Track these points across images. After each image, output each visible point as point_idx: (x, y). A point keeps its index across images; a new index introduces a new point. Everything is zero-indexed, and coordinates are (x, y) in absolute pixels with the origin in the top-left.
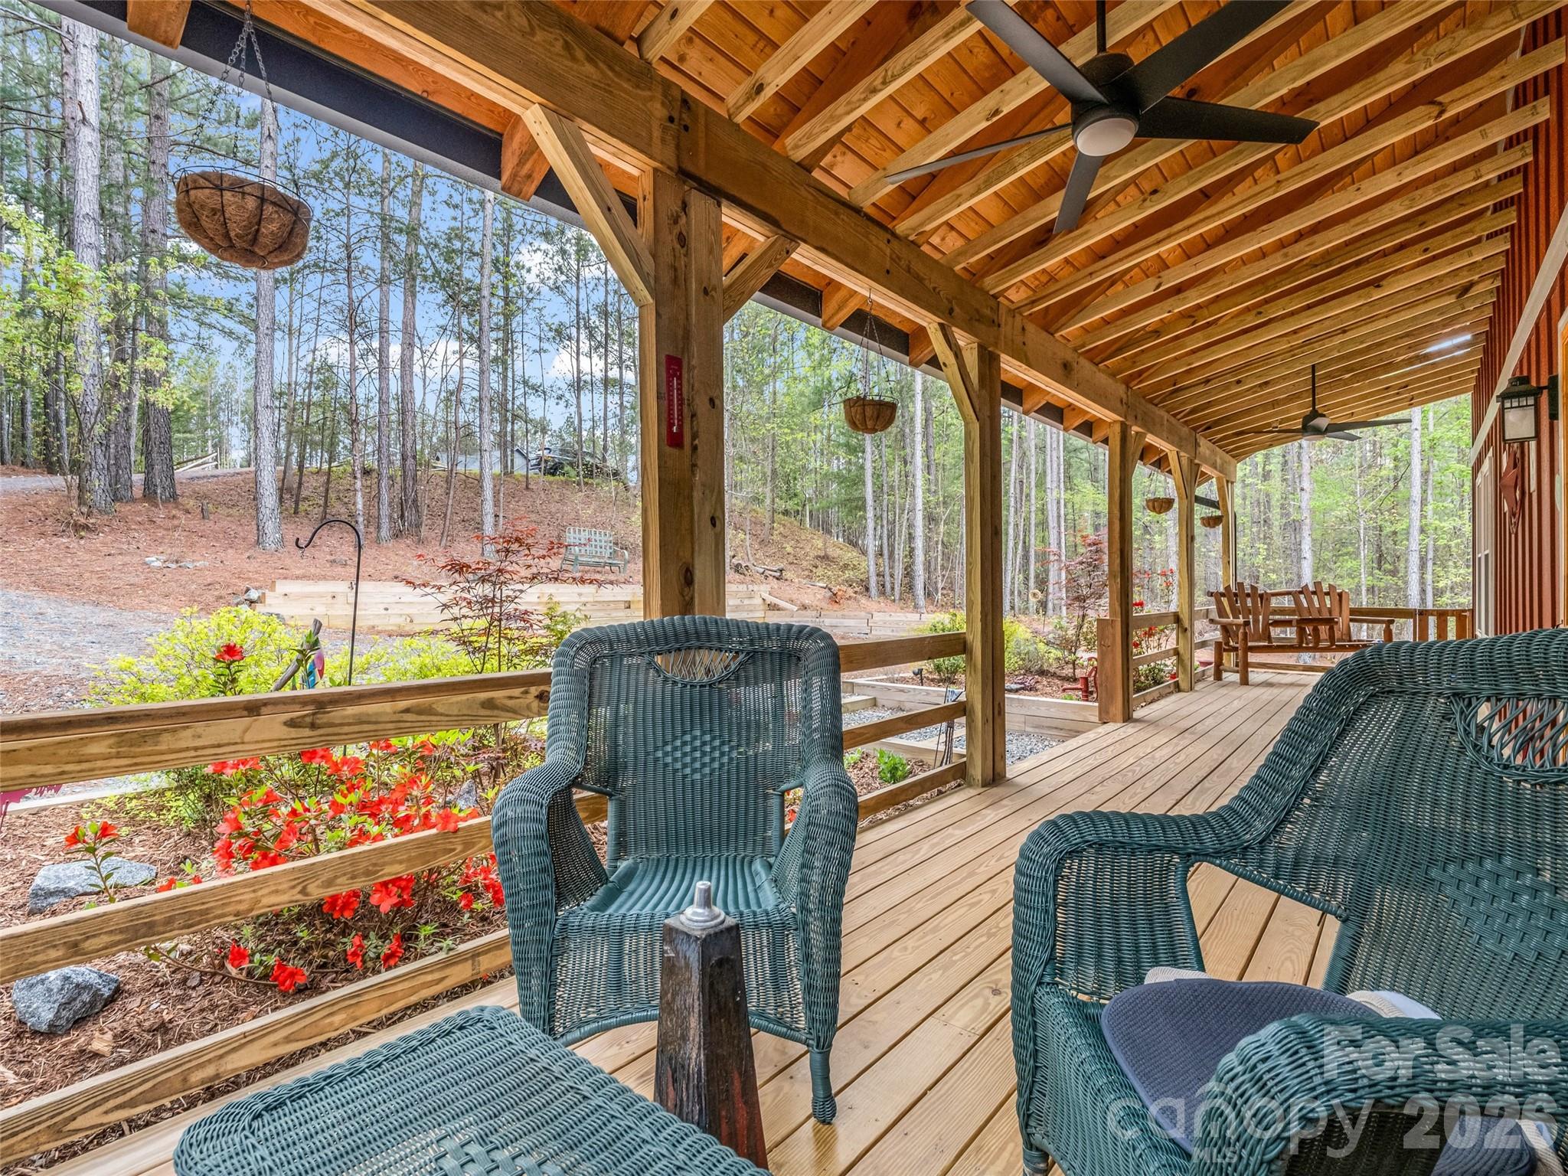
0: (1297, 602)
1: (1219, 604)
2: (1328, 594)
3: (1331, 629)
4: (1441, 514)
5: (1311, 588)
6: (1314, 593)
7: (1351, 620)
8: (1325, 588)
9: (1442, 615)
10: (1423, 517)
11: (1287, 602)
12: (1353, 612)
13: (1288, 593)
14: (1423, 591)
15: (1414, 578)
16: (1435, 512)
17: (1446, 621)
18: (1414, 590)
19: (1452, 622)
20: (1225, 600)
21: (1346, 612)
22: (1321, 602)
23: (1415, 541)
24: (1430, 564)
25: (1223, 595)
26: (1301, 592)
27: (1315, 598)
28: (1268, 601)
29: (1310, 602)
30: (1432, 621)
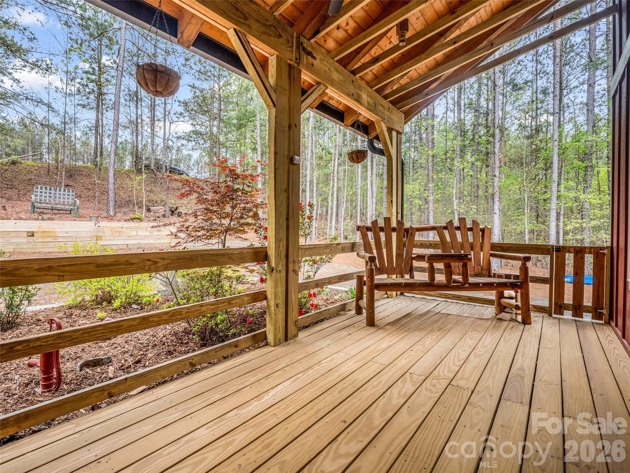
0: (442, 237)
1: (364, 237)
2: (471, 229)
3: (465, 266)
4: (568, 189)
5: (456, 223)
6: (458, 228)
7: (492, 255)
8: (469, 225)
9: (579, 252)
10: (558, 191)
11: (432, 236)
12: (494, 247)
13: (433, 228)
14: (558, 233)
15: (553, 224)
16: (565, 187)
17: (583, 258)
18: (553, 231)
19: (589, 259)
20: (370, 234)
21: (487, 247)
22: (465, 236)
23: (553, 205)
24: (562, 217)
25: (369, 229)
26: (445, 228)
27: (458, 234)
28: (413, 235)
29: (453, 237)
30: (570, 258)
